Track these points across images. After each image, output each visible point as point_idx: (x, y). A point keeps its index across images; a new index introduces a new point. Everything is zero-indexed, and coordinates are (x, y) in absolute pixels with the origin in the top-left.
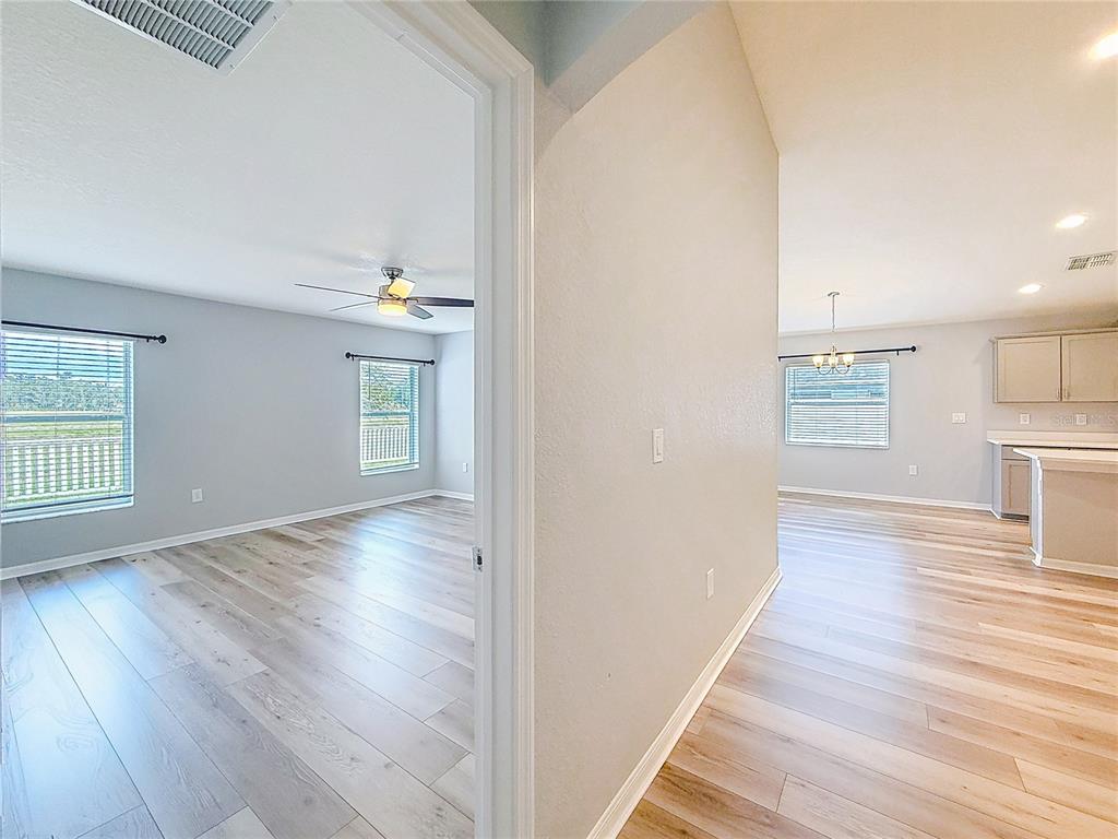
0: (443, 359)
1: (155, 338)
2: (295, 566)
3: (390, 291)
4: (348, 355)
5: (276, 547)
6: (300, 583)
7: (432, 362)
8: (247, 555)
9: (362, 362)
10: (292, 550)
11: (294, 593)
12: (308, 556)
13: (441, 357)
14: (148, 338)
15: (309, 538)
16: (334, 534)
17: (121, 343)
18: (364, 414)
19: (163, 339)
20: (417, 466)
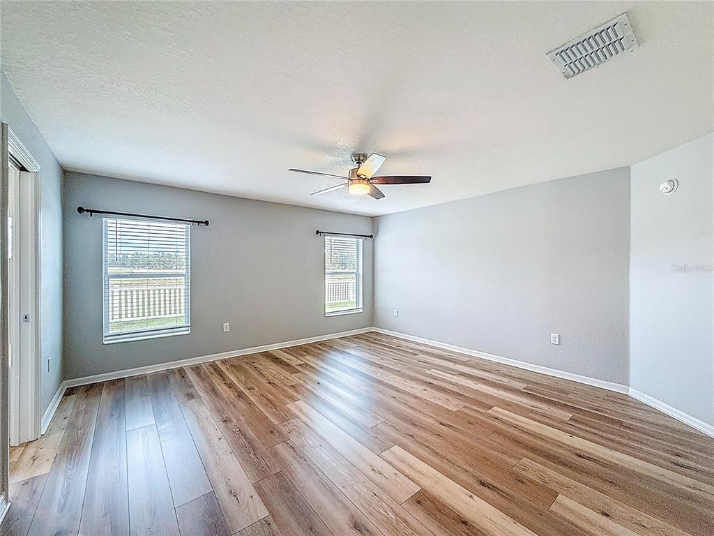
0: (379, 234)
1: (202, 222)
2: (286, 388)
3: (359, 172)
4: (318, 232)
5: (273, 369)
6: (291, 406)
7: (371, 237)
8: (255, 374)
9: (326, 237)
10: (284, 373)
11: (286, 417)
12: (294, 379)
13: (377, 233)
14: (199, 222)
15: (294, 362)
16: (310, 360)
17: (184, 226)
18: (328, 274)
19: (207, 223)
20: (361, 310)
